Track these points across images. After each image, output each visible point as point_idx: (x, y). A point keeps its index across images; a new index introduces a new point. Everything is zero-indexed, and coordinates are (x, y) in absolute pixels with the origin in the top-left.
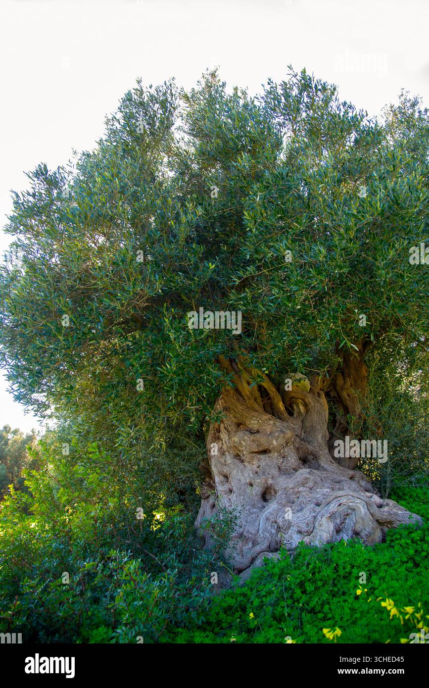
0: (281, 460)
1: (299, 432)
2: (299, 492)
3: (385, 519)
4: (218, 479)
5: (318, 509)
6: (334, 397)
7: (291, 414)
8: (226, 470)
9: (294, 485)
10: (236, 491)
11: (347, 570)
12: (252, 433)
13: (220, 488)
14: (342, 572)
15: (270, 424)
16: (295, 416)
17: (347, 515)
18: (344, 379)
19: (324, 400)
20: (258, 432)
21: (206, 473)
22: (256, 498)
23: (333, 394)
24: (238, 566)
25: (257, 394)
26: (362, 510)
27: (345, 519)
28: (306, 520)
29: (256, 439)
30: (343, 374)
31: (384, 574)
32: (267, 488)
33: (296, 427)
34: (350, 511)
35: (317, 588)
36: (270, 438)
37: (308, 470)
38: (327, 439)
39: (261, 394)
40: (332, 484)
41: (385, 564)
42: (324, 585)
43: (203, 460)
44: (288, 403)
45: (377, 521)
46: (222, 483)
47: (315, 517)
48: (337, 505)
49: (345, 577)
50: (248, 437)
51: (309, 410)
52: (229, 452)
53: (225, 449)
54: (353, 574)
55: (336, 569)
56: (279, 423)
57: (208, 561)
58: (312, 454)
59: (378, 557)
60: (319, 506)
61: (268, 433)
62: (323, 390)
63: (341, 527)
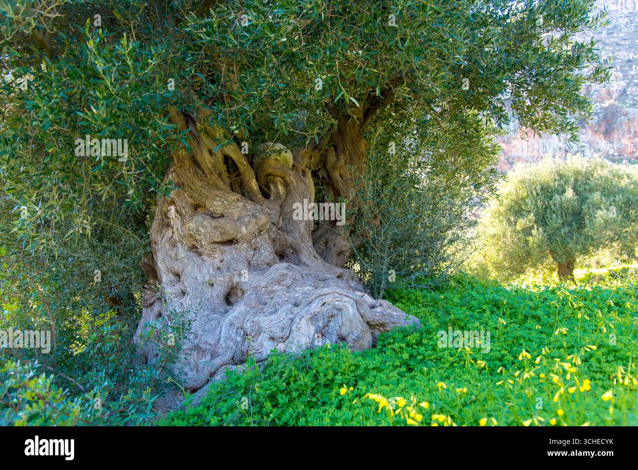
0: (252, 253)
1: (276, 219)
2: (273, 291)
3: (378, 320)
4: (165, 278)
5: (296, 310)
6: (323, 178)
7: (266, 195)
8: (177, 266)
9: (268, 282)
10: (191, 292)
11: (329, 377)
12: (215, 218)
13: (170, 290)
14: (322, 380)
15: (238, 207)
16: (272, 198)
17: (332, 316)
18: (337, 156)
19: (310, 180)
20: (222, 216)
21: (150, 273)
22: (217, 301)
23: (322, 174)
24: (191, 384)
25: (223, 168)
26: (351, 310)
27: (329, 321)
28: (281, 324)
29: (219, 225)
30: (336, 150)
31: (373, 380)
32: (232, 288)
33: (273, 212)
34: (335, 312)
35: (291, 401)
36: (238, 223)
37: (285, 265)
38: (312, 229)
39: (228, 168)
40: (315, 282)
41: (374, 369)
42: (300, 396)
43: (146, 254)
44: (263, 181)
45: (368, 323)
46: (172, 283)
47: (292, 320)
48: (320, 305)
49: (326, 385)
50: (208, 223)
51: (290, 192)
52: (182, 243)
53: (177, 239)
54: (336, 381)
55: (316, 377)
56: (250, 206)
57: (150, 377)
58: (291, 246)
59: (366, 361)
60: (297, 306)
61: (236, 218)
62: (310, 169)
63: (324, 331)
